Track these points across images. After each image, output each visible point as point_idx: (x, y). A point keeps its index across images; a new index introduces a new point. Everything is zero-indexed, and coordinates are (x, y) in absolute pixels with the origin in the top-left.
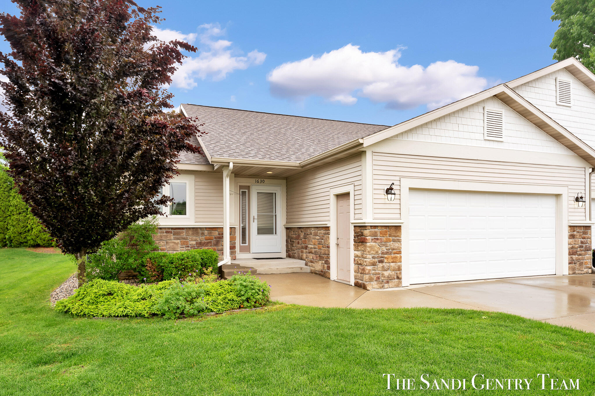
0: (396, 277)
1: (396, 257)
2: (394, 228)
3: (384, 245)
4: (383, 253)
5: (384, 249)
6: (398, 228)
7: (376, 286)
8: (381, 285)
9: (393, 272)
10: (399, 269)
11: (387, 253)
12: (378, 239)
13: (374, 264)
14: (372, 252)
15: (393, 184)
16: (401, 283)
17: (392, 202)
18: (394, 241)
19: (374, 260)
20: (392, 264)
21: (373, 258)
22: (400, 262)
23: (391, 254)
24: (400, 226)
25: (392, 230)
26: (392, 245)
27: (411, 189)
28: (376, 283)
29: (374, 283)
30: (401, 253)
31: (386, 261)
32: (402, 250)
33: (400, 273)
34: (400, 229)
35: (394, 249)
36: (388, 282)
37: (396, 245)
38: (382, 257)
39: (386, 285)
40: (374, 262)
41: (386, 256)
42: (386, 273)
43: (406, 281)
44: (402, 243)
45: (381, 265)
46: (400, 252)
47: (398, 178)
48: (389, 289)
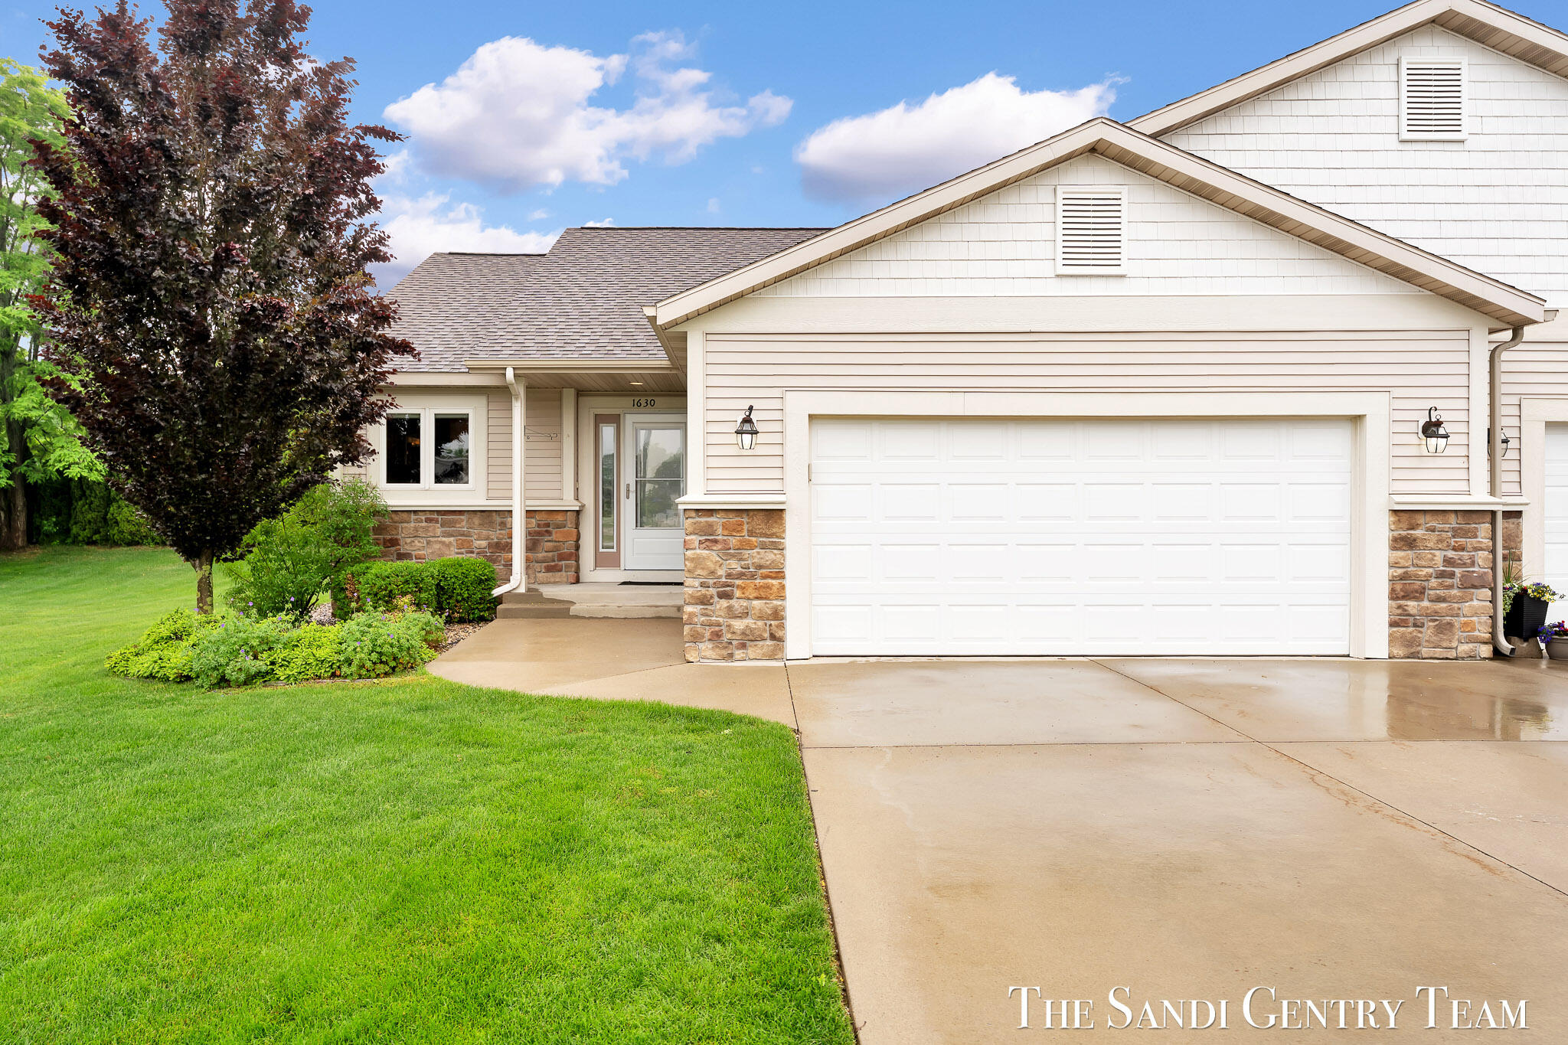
0: (767, 635)
1: (768, 587)
2: (761, 516)
3: (733, 556)
4: (729, 576)
5: (735, 566)
6: (774, 515)
7: (709, 653)
8: (725, 653)
9: (760, 623)
10: (778, 615)
11: (740, 576)
12: (716, 541)
13: (704, 601)
14: (699, 572)
15: (751, 408)
16: (782, 649)
17: (750, 452)
18: (764, 547)
19: (704, 591)
20: (756, 603)
21: (702, 585)
22: (783, 598)
23: (753, 576)
24: (782, 510)
25: (759, 524)
26: (755, 556)
27: (811, 417)
28: (710, 645)
29: (706, 647)
30: (783, 578)
31: (738, 593)
32: (788, 572)
33: (782, 627)
34: (781, 518)
35: (760, 567)
36: (743, 646)
37: (770, 556)
38: (728, 586)
39: (739, 654)
40: (705, 596)
41: (738, 582)
42: (739, 625)
43: (797, 645)
44: (788, 552)
45: (724, 603)
46: (780, 575)
47: (777, 393)
48: (748, 661)
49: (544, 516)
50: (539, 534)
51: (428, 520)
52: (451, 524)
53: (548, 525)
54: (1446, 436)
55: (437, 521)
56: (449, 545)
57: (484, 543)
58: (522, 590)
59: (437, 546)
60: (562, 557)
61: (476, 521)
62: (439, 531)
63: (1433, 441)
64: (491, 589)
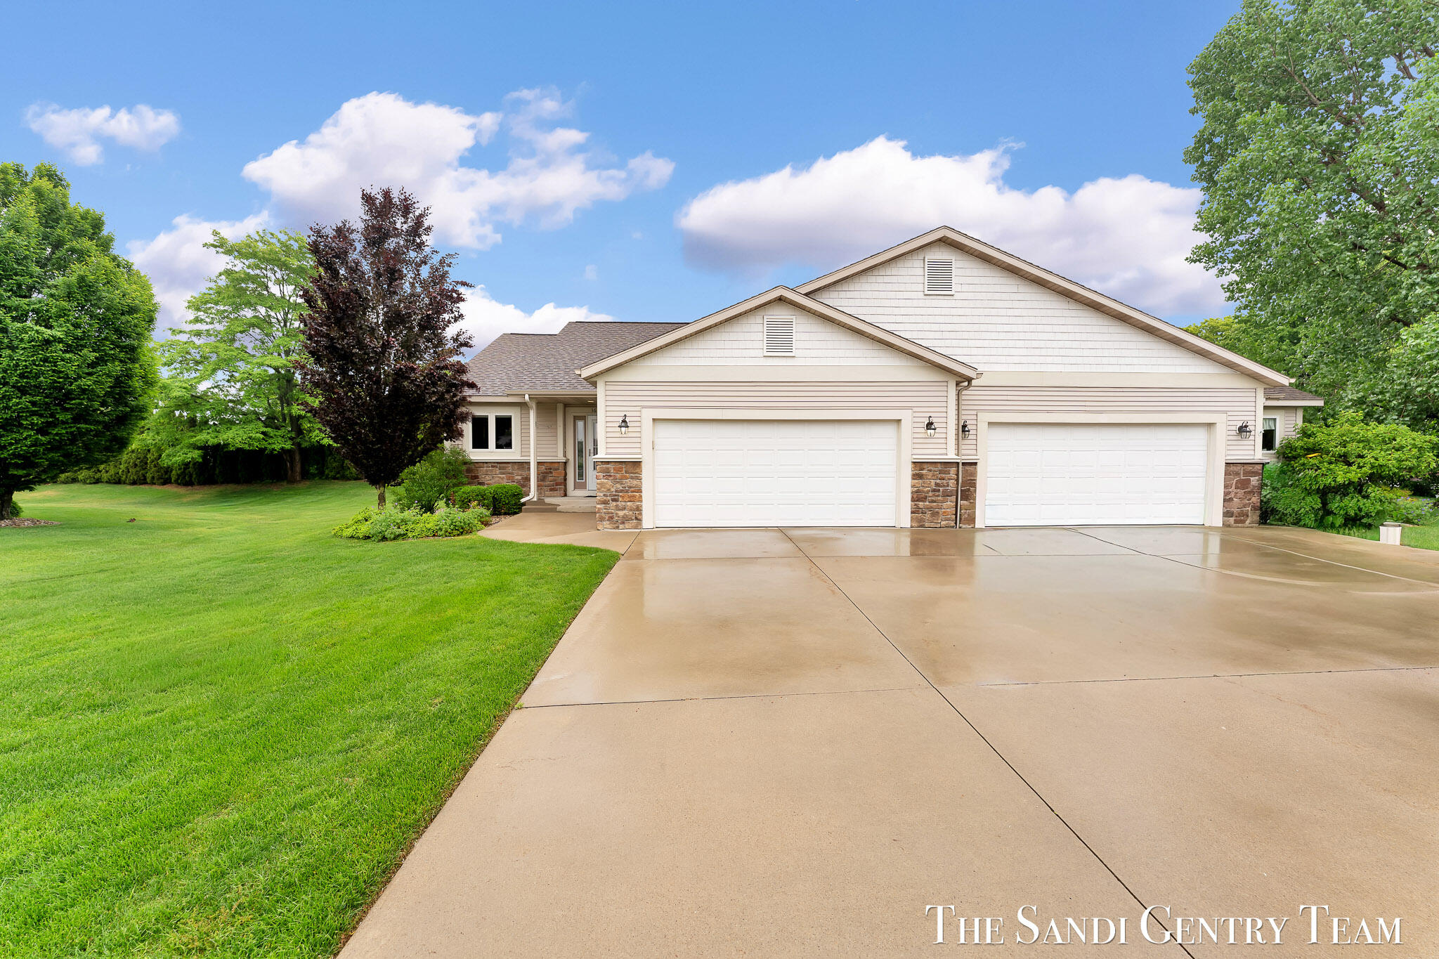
0: (634, 518)
1: (634, 496)
2: (631, 464)
3: (618, 482)
4: (616, 491)
5: (619, 487)
6: (637, 464)
7: (608, 526)
8: (615, 526)
9: (631, 513)
10: (639, 509)
11: (621, 491)
12: (610, 476)
13: (605, 502)
14: (603, 489)
15: (625, 416)
16: (641, 524)
17: (625, 436)
18: (632, 478)
19: (605, 498)
20: (628, 503)
21: (604, 495)
22: (641, 501)
23: (627, 491)
24: (640, 462)
25: (630, 468)
26: (628, 482)
27: (654, 419)
28: (608, 522)
29: (606, 523)
30: (641, 492)
31: (620, 499)
32: (643, 489)
33: (641, 514)
34: (640, 465)
35: (630, 487)
36: (623, 523)
37: (635, 482)
38: (616, 496)
39: (621, 526)
40: (605, 500)
41: (621, 494)
42: (621, 513)
43: (647, 523)
44: (642, 480)
45: (614, 503)
46: (640, 491)
47: (638, 409)
48: (627, 529)
49: (548, 465)
50: (546, 473)
51: (492, 466)
52: (504, 468)
53: (551, 469)
54: (935, 429)
55: (497, 467)
56: (503, 478)
57: (520, 478)
58: (535, 499)
59: (497, 479)
60: (557, 484)
61: (516, 467)
62: (498, 472)
63: (929, 431)
64: (520, 499)
